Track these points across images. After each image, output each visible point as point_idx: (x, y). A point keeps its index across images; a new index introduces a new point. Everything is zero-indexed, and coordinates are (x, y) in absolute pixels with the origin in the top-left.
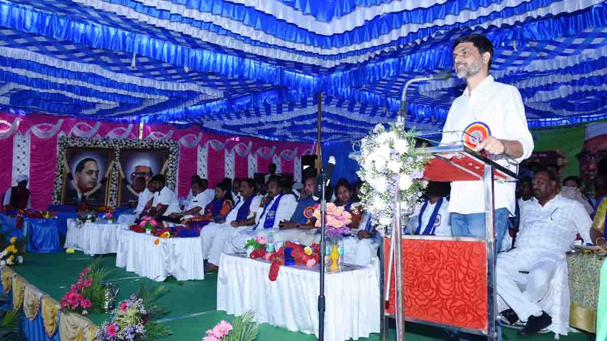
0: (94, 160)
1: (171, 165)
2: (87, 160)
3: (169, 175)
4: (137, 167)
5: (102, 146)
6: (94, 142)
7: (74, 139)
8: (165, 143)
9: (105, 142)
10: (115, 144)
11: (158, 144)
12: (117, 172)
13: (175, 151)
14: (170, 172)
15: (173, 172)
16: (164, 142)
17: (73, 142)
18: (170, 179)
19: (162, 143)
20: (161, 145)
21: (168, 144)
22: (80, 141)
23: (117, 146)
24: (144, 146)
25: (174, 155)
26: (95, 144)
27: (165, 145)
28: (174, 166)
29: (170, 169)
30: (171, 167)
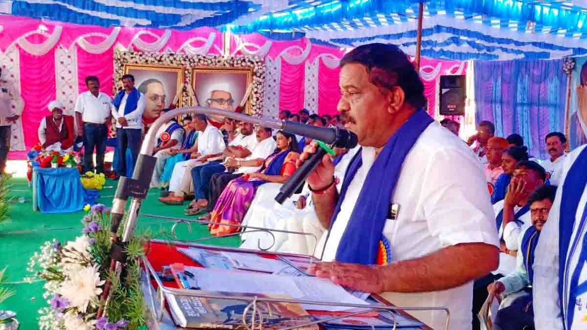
0: (159, 82)
1: (255, 90)
2: (150, 81)
3: (254, 104)
4: (214, 92)
5: (169, 63)
6: (158, 58)
7: (132, 54)
8: (249, 61)
9: (171, 58)
10: (185, 60)
11: (239, 62)
12: (187, 98)
13: (260, 71)
14: (255, 99)
15: (258, 99)
16: (247, 60)
17: (132, 58)
18: (255, 108)
19: (244, 60)
20: (244, 64)
21: (252, 63)
22: (141, 55)
23: (188, 63)
24: (221, 63)
25: (260, 77)
26: (160, 61)
27: (249, 64)
28: (260, 92)
29: (255, 96)
30: (256, 93)
